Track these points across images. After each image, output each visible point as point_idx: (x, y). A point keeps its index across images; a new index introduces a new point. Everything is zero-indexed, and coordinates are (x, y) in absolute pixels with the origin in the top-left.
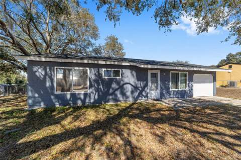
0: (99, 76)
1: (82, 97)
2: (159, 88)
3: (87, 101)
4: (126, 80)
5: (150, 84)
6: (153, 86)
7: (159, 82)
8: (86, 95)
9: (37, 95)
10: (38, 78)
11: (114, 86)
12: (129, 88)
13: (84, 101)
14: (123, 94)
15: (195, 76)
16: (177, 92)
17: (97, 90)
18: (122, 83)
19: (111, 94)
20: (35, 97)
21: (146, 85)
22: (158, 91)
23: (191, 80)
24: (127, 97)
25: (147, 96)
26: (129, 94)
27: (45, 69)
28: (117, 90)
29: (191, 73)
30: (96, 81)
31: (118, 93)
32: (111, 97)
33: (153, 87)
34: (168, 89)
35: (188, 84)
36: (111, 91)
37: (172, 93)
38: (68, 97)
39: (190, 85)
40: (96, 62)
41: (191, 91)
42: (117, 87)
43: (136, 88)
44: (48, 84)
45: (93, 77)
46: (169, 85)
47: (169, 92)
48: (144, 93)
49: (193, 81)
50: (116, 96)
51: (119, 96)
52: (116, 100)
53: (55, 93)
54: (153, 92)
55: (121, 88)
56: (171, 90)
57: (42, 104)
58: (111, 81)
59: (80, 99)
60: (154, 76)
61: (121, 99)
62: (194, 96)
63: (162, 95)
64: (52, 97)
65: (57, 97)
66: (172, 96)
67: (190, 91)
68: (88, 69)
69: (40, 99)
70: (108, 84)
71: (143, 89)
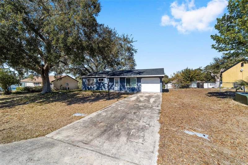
0: (97, 81)
2: (119, 86)
3: (94, 89)
4: (105, 82)
7: (119, 83)
10: (84, 82)
11: (101, 84)
12: (106, 85)
13: (93, 89)
14: (104, 88)
16: (129, 88)
17: (97, 86)
18: (104, 83)
19: (101, 87)
21: (113, 84)
24: (106, 89)
25: (113, 89)
26: (106, 87)
27: (85, 79)
28: (102, 86)
29: (139, 78)
30: (96, 83)
31: (103, 87)
32: (100, 88)
33: (117, 85)
34: (124, 86)
35: (137, 84)
36: (100, 86)
38: (90, 87)
42: (102, 85)
43: (109, 85)
44: (86, 83)
45: (96, 81)
46: (125, 84)
47: (124, 88)
48: (112, 88)
49: (141, 82)
50: (102, 88)
51: (103, 88)
52: (102, 90)
54: (116, 87)
55: (104, 85)
56: (126, 87)
58: (100, 83)
61: (104, 89)
62: (142, 91)
63: (121, 89)
64: (86, 87)
66: (126, 90)
68: (94, 79)
70: (99, 84)
71: (112, 86)
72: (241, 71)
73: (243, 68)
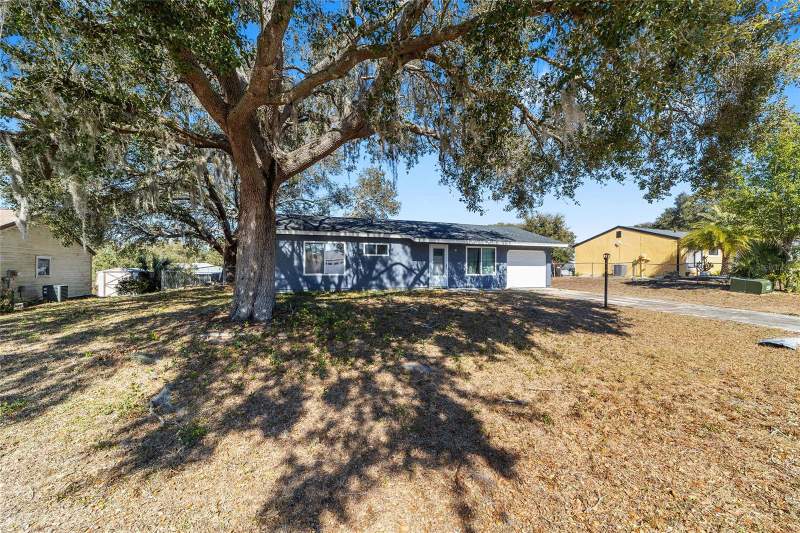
0: (358, 253)
1: (336, 281)
2: (447, 271)
3: (343, 286)
4: (396, 259)
5: (431, 265)
6: (437, 268)
7: (447, 262)
8: (341, 278)
9: (283, 277)
10: (285, 255)
11: (379, 266)
12: (399, 271)
13: (338, 286)
14: (392, 279)
15: (510, 254)
16: (478, 279)
17: (356, 272)
18: (390, 262)
19: (375, 279)
20: (281, 279)
21: (427, 267)
22: (446, 276)
23: (503, 259)
24: (397, 283)
25: (427, 283)
26: (399, 278)
27: (292, 244)
28: (382, 272)
29: (503, 250)
30: (355, 260)
31: (384, 277)
32: (374, 283)
33: (438, 270)
34: (461, 274)
35: (498, 267)
36: (374, 273)
37: (468, 280)
38: (319, 280)
39: (501, 267)
40: (355, 235)
41: (503, 277)
42: (383, 268)
43: (410, 270)
44: (296, 263)
45: (351, 254)
46: (464, 266)
47: (462, 278)
48: (422, 279)
49: (505, 261)
50: (382, 281)
51: (386, 281)
52: (381, 287)
53: (305, 274)
54: (436, 277)
55: (389, 270)
56: (467, 274)
57: (289, 288)
58: (374, 260)
59: (334, 283)
60: (439, 253)
61: (388, 286)
62: (508, 287)
63: (451, 282)
64: (300, 279)
65: (306, 279)
66: (468, 284)
67: (501, 278)
68: (344, 243)
69: (287, 282)
70: (370, 264)
71: (422, 272)
72: (616, 246)
73: (619, 241)
